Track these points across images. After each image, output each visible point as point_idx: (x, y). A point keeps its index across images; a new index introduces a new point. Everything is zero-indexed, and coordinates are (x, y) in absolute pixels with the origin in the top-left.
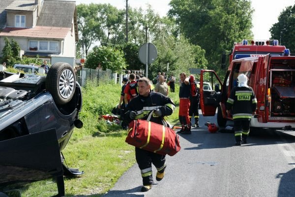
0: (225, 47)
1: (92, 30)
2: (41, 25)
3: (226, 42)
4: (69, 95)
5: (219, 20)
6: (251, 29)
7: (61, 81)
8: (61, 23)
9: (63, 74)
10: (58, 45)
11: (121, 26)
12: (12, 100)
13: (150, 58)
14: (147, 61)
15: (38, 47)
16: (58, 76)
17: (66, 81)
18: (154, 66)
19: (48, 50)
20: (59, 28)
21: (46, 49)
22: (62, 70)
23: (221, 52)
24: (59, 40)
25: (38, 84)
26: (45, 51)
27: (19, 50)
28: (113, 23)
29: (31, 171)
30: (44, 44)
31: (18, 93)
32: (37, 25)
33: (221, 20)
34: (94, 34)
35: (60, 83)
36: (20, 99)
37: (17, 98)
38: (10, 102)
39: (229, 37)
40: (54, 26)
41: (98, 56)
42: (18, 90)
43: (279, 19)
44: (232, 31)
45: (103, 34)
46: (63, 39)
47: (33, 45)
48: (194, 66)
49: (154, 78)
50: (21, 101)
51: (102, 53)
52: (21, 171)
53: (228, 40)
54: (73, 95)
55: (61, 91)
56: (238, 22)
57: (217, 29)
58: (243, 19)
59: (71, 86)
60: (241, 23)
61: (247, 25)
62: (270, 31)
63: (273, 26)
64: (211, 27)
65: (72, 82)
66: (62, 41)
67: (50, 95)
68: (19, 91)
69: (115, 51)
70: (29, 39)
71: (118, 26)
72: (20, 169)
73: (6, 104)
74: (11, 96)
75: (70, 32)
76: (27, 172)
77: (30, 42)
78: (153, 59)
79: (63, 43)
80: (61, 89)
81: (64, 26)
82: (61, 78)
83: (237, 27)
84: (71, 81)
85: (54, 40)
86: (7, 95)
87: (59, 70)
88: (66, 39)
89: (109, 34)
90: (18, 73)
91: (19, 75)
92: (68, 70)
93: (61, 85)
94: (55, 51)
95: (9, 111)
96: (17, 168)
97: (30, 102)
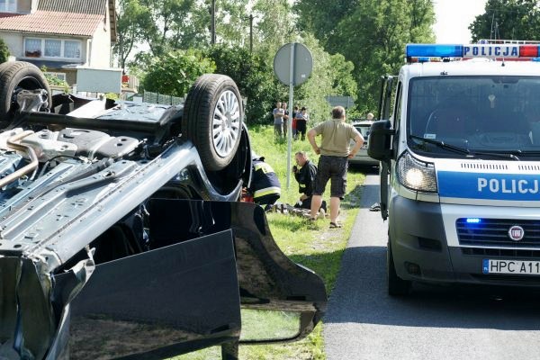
0: (384, 58)
1: (135, 22)
2: (47, 9)
3: (387, 48)
4: (230, 150)
5: (375, 6)
6: (431, 26)
7: (218, 117)
8: (85, 6)
9: (220, 102)
10: (80, 47)
11: (190, 15)
12: (111, 160)
13: (297, 74)
14: (291, 80)
15: (43, 51)
16: (212, 107)
17: (224, 118)
18: (265, 90)
19: (62, 57)
20: (82, 15)
21: (58, 54)
22: (219, 92)
23: (378, 66)
24: (83, 39)
25: (162, 123)
26: (55, 58)
27: (8, 55)
28: (174, 8)
29: (156, 332)
30: (52, 46)
31: (119, 145)
32: (39, 8)
33: (378, 7)
34: (139, 30)
35: (216, 122)
36: (126, 157)
37: (120, 154)
38: (108, 165)
39: (393, 39)
40: (71, 11)
41: (167, 68)
42: (116, 136)
43: (487, 8)
44: (398, 27)
45: (155, 29)
46: (90, 37)
47: (32, 48)
48: (334, 92)
49: (264, 113)
50: (134, 163)
51: (175, 63)
52: (134, 332)
53: (391, 45)
54: (236, 150)
55: (216, 141)
56: (409, 11)
57: (371, 24)
58: (419, 6)
59: (234, 128)
60: (415, 13)
61: (426, 16)
62: (469, 28)
63: (475, 19)
64: (360, 19)
65: (235, 121)
66: (89, 40)
67: (194, 148)
68: (119, 139)
69: (200, 61)
70: (24, 35)
71: (185, 15)
72: (132, 326)
73: (99, 169)
74: (105, 151)
75: (102, 23)
76: (149, 334)
77: (27, 40)
78: (304, 76)
79: (90, 43)
80: (216, 137)
81: (91, 12)
82: (217, 111)
83: (409, 20)
84: (233, 118)
85: (73, 37)
86: (94, 149)
87: (212, 92)
88: (95, 36)
89: (166, 29)
90: (101, 98)
91: (104, 101)
92: (230, 92)
93: (216, 126)
94: (75, 59)
95: (112, 185)
96: (125, 325)
97: (154, 165)
